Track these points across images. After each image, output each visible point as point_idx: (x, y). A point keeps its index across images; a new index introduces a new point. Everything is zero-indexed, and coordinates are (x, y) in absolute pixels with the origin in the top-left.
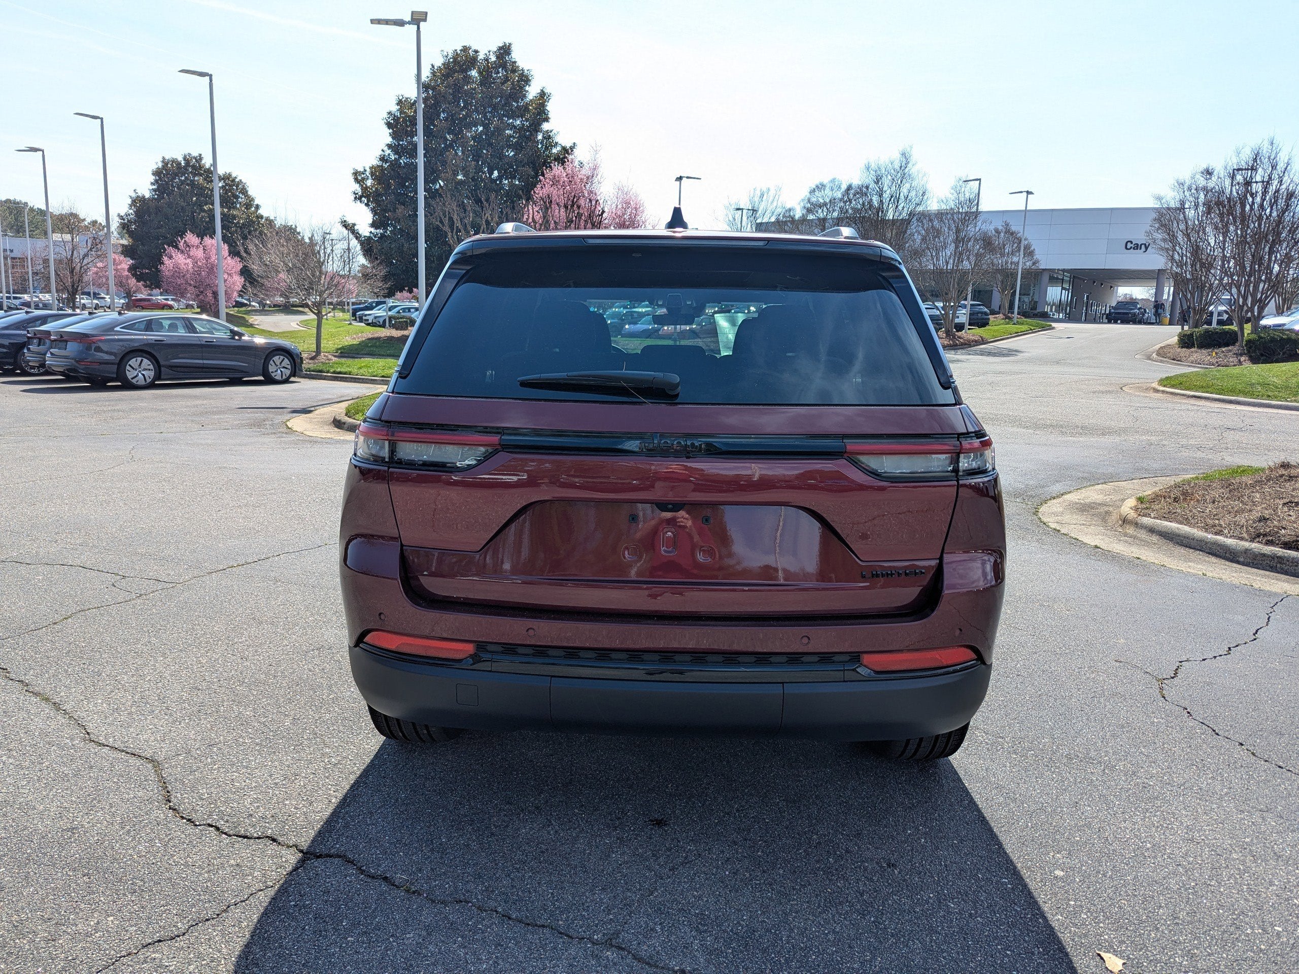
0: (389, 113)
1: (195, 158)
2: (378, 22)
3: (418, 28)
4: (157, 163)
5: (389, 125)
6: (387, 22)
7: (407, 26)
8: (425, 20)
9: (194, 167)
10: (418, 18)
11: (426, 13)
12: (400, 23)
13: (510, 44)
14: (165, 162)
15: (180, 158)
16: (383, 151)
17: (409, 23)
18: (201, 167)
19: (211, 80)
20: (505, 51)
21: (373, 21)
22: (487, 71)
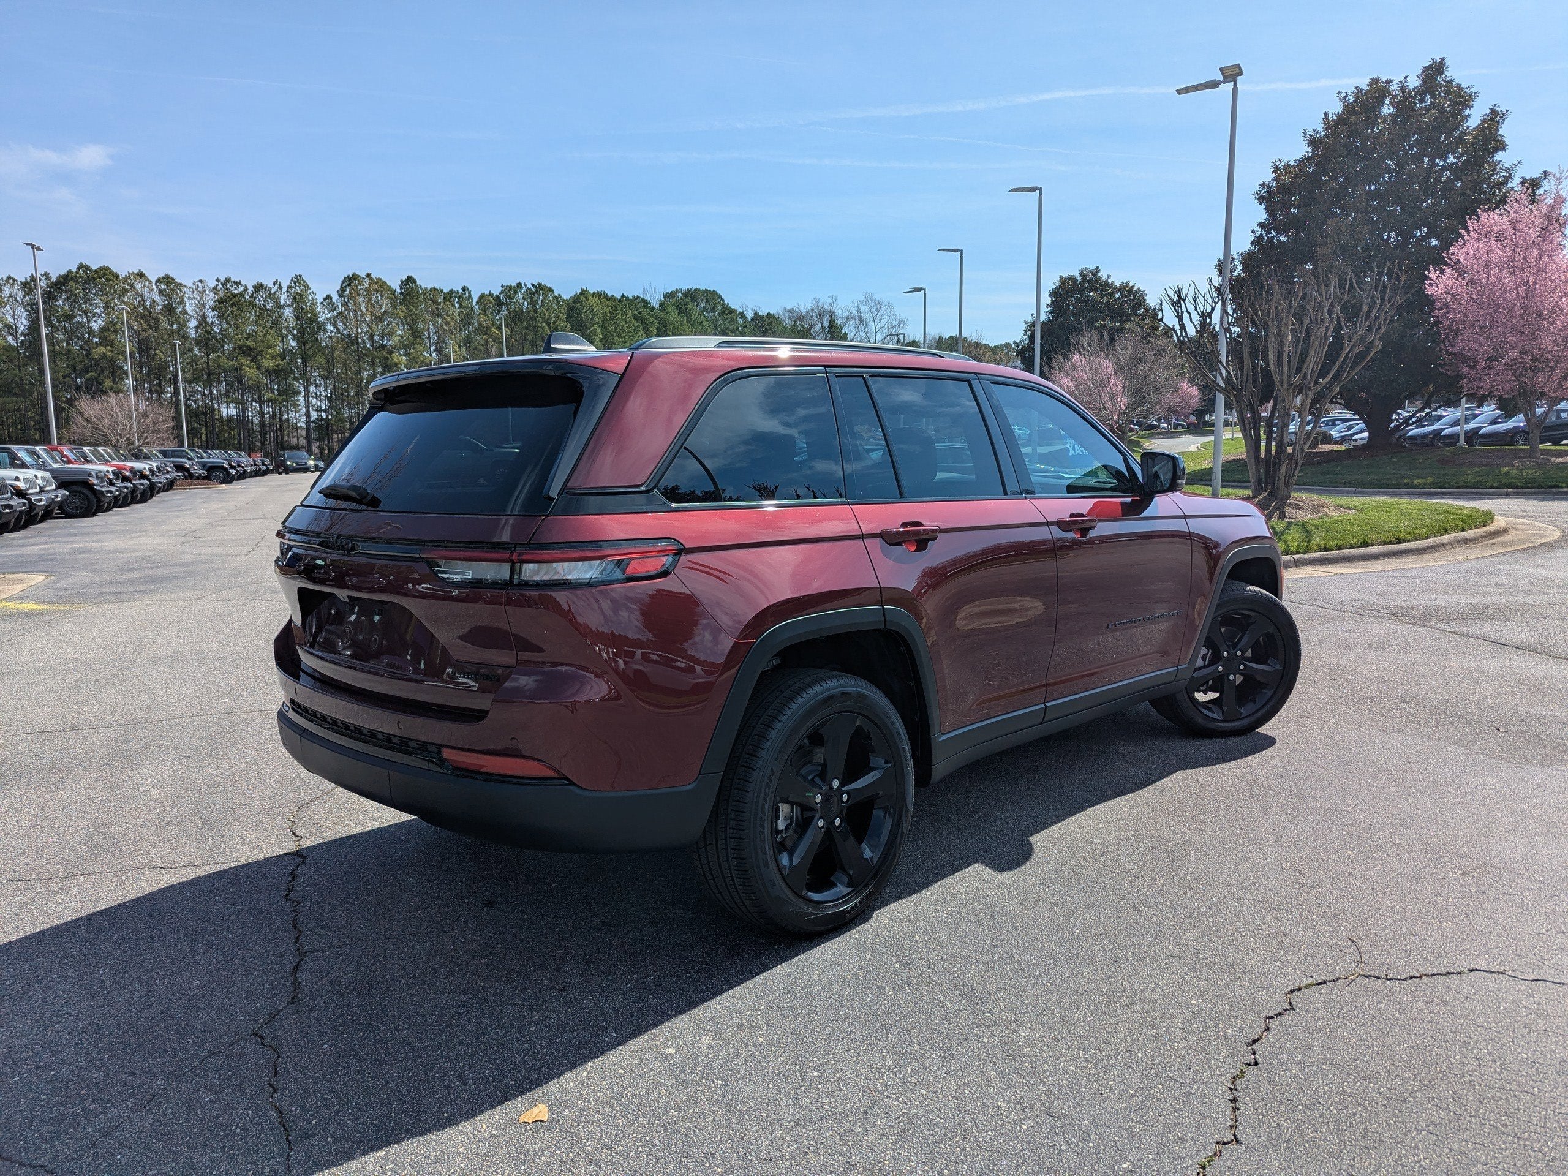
0: (1263, 185)
1: (1092, 272)
2: (1187, 90)
3: (1235, 85)
4: (1055, 283)
5: (1261, 200)
6: (1196, 88)
7: (1222, 86)
8: (1241, 73)
9: (1090, 281)
10: (1232, 74)
11: (1239, 65)
12: (1213, 85)
13: (1443, 59)
14: (1063, 281)
15: (1077, 275)
16: (1253, 232)
17: (1224, 82)
18: (1097, 281)
19: (1041, 194)
20: (1435, 69)
21: (1179, 92)
22: (1406, 102)
